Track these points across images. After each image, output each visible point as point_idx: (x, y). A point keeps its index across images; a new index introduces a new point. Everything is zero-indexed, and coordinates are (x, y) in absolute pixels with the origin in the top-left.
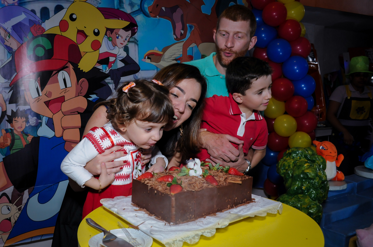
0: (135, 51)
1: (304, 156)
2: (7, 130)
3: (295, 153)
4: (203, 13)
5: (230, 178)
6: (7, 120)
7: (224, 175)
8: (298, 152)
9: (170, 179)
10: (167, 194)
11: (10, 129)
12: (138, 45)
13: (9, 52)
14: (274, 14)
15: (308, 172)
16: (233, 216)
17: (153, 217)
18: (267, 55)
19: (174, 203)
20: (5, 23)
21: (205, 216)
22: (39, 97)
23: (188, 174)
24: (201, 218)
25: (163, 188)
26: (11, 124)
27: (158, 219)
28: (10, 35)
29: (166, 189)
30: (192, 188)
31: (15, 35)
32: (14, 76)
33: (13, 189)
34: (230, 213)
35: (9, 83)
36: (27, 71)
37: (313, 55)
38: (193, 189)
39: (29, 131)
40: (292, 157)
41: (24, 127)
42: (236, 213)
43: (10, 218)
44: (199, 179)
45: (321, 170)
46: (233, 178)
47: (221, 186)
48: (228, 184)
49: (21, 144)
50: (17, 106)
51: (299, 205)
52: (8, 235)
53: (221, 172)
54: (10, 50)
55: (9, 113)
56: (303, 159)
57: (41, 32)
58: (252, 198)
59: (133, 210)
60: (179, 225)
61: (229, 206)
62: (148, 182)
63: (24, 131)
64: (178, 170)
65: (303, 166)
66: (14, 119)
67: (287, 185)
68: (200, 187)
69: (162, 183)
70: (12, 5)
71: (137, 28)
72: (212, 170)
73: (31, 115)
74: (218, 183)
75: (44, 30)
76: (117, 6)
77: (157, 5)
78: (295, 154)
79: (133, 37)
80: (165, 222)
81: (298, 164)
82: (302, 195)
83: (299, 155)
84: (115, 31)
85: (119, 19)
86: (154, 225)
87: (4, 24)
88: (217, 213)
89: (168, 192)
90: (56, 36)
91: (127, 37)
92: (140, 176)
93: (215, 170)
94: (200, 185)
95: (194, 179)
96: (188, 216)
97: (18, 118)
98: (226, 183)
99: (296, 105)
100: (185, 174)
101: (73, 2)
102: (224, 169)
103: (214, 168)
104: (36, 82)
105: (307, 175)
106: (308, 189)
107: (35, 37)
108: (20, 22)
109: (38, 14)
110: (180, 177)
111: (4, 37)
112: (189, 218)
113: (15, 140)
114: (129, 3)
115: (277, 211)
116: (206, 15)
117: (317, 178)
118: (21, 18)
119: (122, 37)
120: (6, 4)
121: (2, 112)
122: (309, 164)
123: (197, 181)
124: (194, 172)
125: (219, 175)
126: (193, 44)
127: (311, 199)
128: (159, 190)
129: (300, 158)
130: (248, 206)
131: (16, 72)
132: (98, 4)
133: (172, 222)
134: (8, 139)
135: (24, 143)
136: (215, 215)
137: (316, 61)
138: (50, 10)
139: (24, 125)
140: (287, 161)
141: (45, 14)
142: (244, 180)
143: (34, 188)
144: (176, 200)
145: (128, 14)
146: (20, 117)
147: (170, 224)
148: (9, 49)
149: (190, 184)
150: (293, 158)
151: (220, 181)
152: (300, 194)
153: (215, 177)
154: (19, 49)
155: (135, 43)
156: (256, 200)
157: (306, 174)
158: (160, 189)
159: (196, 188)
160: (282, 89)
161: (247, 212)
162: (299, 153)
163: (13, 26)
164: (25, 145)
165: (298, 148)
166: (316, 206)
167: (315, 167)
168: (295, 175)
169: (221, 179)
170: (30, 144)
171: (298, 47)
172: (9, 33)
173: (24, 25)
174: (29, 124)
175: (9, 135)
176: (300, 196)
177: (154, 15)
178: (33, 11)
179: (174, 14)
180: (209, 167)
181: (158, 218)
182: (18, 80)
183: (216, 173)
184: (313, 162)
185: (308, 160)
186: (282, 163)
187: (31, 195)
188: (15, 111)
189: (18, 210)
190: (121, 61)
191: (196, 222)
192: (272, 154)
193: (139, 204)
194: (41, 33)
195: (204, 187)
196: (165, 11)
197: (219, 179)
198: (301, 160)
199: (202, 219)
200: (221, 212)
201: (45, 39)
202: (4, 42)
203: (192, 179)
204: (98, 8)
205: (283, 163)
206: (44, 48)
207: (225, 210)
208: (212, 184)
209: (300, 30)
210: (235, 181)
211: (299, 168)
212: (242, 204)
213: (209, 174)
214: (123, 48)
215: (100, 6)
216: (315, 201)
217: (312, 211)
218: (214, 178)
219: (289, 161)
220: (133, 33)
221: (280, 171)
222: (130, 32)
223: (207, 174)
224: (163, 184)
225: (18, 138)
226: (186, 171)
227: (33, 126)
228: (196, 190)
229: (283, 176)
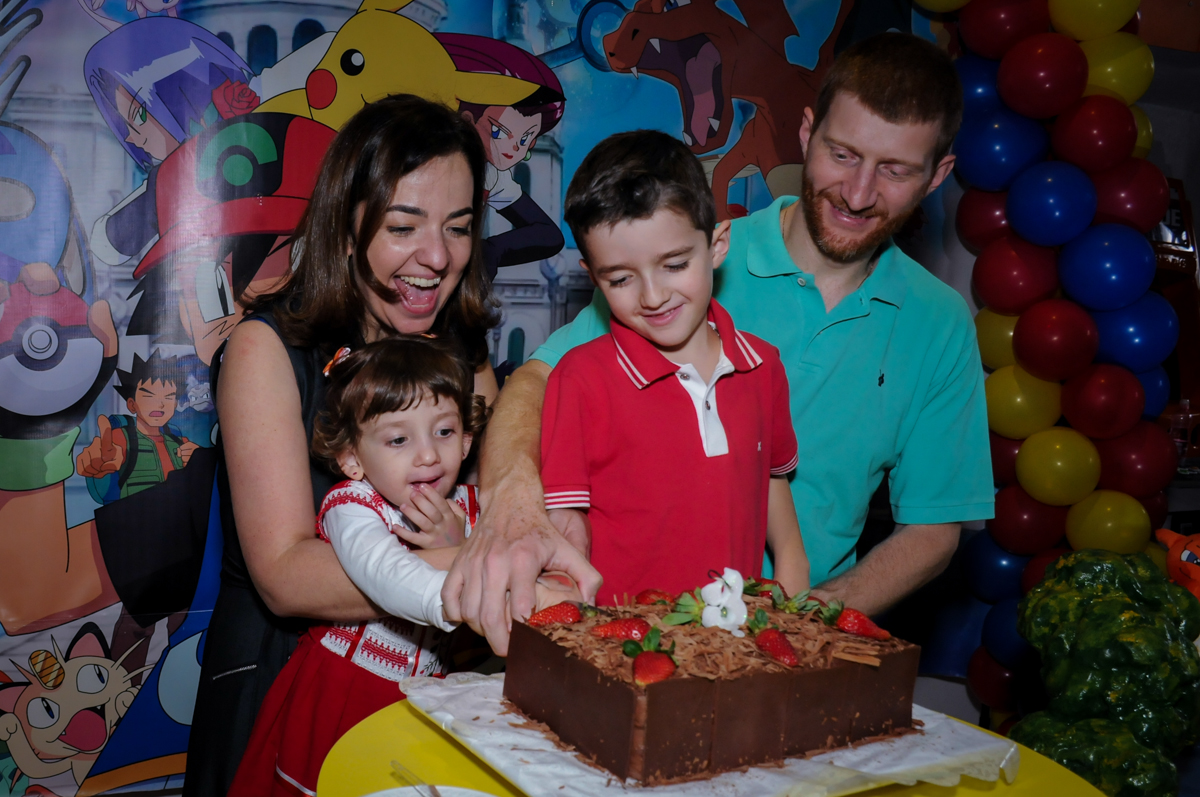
0: (552, 181)
1: (1120, 582)
2: (114, 420)
3: (1088, 569)
4: (791, 62)
5: (843, 644)
6: (116, 388)
7: (820, 632)
8: (1098, 569)
9: (635, 632)
10: (623, 681)
11: (126, 416)
12: (561, 161)
13: (138, 167)
14: (1042, 74)
15: (1131, 644)
16: (841, 777)
17: (570, 755)
18: (1006, 216)
19: (643, 716)
20: (134, 73)
21: (744, 767)
22: (226, 318)
23: (698, 618)
24: (731, 774)
25: (610, 661)
26: (130, 399)
27: (585, 763)
28: (145, 111)
29: (620, 666)
30: (708, 669)
31: (162, 111)
32: (150, 244)
33: (119, 612)
34: (831, 763)
35: (132, 266)
36: (194, 232)
37: (1177, 221)
38: (711, 672)
39: (185, 428)
40: (1077, 582)
41: (169, 414)
42: (853, 767)
43: (103, 706)
44: (735, 640)
45: (1182, 639)
46: (851, 644)
47: (807, 669)
48: (832, 664)
49: (154, 468)
50: (152, 343)
51: (1091, 757)
52: (94, 762)
53: (812, 620)
54: (142, 161)
55: (126, 364)
56: (1117, 595)
57: (248, 107)
58: (914, 717)
59: (506, 724)
60: (656, 789)
61: (830, 740)
62: (561, 635)
63: (169, 426)
64: (664, 603)
65: (1114, 618)
66: (139, 385)
67: (1053, 680)
68: (734, 668)
69: (607, 643)
70: (158, 14)
71: (562, 107)
72: (783, 611)
73: (195, 376)
74: (799, 660)
75: (254, 100)
76: (500, 29)
77: (636, 32)
78: (1086, 571)
79: (547, 134)
80: (610, 776)
81: (1096, 610)
82: (1103, 722)
83: (1104, 578)
84: (487, 113)
85: (503, 74)
86: (572, 782)
87: (131, 75)
88: (787, 761)
89: (625, 675)
90: (294, 122)
91: (527, 134)
92: (537, 611)
93: (791, 613)
94: (736, 660)
95: (718, 640)
96: (688, 763)
97: (153, 383)
98: (826, 660)
99: (1103, 398)
100: (687, 618)
101: (357, 13)
102: (824, 610)
103: (790, 605)
104: (220, 267)
105: (1128, 654)
106: (1128, 704)
107: (225, 122)
108: (181, 71)
109: (241, 49)
110: (672, 628)
111: (126, 117)
112: (691, 767)
113: (139, 454)
114: (542, 21)
115: (997, 771)
116: (801, 72)
117: (1163, 665)
118: (187, 57)
119: (510, 135)
120: (140, 11)
121: (105, 360)
122: (1136, 615)
123: (729, 646)
124: (719, 613)
125: (803, 630)
126: (750, 166)
127: (1137, 737)
128: (596, 665)
129: (1105, 591)
130: (896, 745)
131: (158, 232)
132: (439, 20)
133: (632, 777)
134: (115, 450)
135: (168, 467)
136: (780, 767)
137: (1187, 240)
138: (279, 35)
139: (171, 407)
140: (1055, 598)
141: (263, 48)
142: (891, 654)
143: (187, 615)
144: (650, 703)
145: (536, 57)
146: (159, 380)
147: (624, 781)
148: (140, 156)
149: (701, 655)
150: (1081, 585)
151: (805, 653)
152: (1098, 716)
153: (790, 638)
154: (173, 157)
155: (554, 155)
156: (926, 728)
157: (1123, 649)
158: (600, 662)
159: (723, 672)
160: (1055, 338)
161: (889, 766)
162: (1102, 570)
163: (157, 85)
164: (170, 474)
165: (1099, 554)
166: (1153, 765)
167: (1157, 626)
168: (1082, 648)
169: (809, 646)
170: (185, 469)
171: (1123, 195)
172: (143, 105)
173: (195, 81)
174: (186, 405)
175: (121, 435)
176: (1096, 723)
177: (623, 65)
178: (226, 38)
179: (691, 63)
180: (771, 597)
181: (588, 760)
182: (163, 258)
183: (793, 622)
184: (1153, 606)
185: (1135, 597)
186: (1040, 600)
187: (175, 638)
188: (145, 358)
189: (129, 683)
190: (504, 212)
191: (714, 784)
192: (1004, 563)
193: (526, 704)
194: (247, 109)
195: (749, 668)
196: (658, 50)
197: (803, 645)
198: (1108, 595)
199: (735, 777)
200: (801, 758)
201: (258, 130)
202: (125, 134)
203: (710, 637)
204: (437, 35)
205: (1042, 602)
206: (253, 160)
207: (817, 751)
208: (776, 659)
209: (1134, 135)
210: (856, 654)
211: (1100, 625)
212: (877, 735)
213: (769, 626)
214: (512, 169)
215: (445, 28)
216: (1152, 747)
217: (1139, 782)
218: (784, 638)
219: (1063, 596)
220: (549, 123)
221: (1030, 629)
222: (537, 119)
223: (762, 626)
224: (610, 645)
225: (150, 448)
226: (690, 609)
227: (199, 412)
228: (720, 677)
229: (1038, 646)
